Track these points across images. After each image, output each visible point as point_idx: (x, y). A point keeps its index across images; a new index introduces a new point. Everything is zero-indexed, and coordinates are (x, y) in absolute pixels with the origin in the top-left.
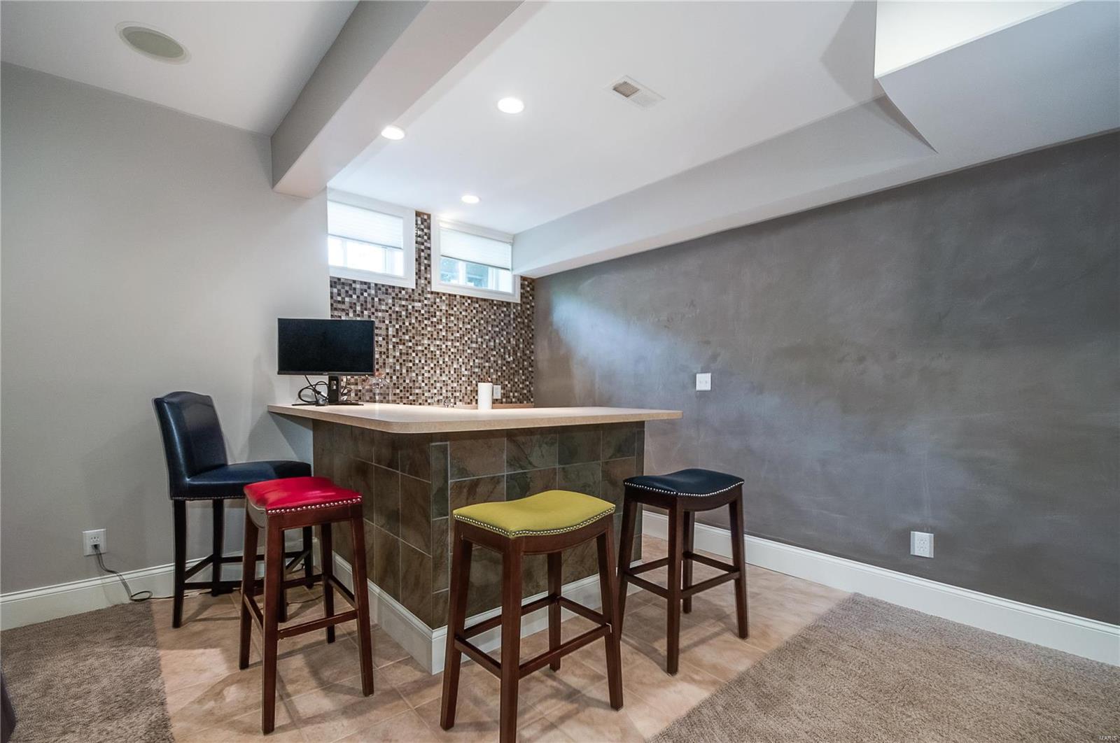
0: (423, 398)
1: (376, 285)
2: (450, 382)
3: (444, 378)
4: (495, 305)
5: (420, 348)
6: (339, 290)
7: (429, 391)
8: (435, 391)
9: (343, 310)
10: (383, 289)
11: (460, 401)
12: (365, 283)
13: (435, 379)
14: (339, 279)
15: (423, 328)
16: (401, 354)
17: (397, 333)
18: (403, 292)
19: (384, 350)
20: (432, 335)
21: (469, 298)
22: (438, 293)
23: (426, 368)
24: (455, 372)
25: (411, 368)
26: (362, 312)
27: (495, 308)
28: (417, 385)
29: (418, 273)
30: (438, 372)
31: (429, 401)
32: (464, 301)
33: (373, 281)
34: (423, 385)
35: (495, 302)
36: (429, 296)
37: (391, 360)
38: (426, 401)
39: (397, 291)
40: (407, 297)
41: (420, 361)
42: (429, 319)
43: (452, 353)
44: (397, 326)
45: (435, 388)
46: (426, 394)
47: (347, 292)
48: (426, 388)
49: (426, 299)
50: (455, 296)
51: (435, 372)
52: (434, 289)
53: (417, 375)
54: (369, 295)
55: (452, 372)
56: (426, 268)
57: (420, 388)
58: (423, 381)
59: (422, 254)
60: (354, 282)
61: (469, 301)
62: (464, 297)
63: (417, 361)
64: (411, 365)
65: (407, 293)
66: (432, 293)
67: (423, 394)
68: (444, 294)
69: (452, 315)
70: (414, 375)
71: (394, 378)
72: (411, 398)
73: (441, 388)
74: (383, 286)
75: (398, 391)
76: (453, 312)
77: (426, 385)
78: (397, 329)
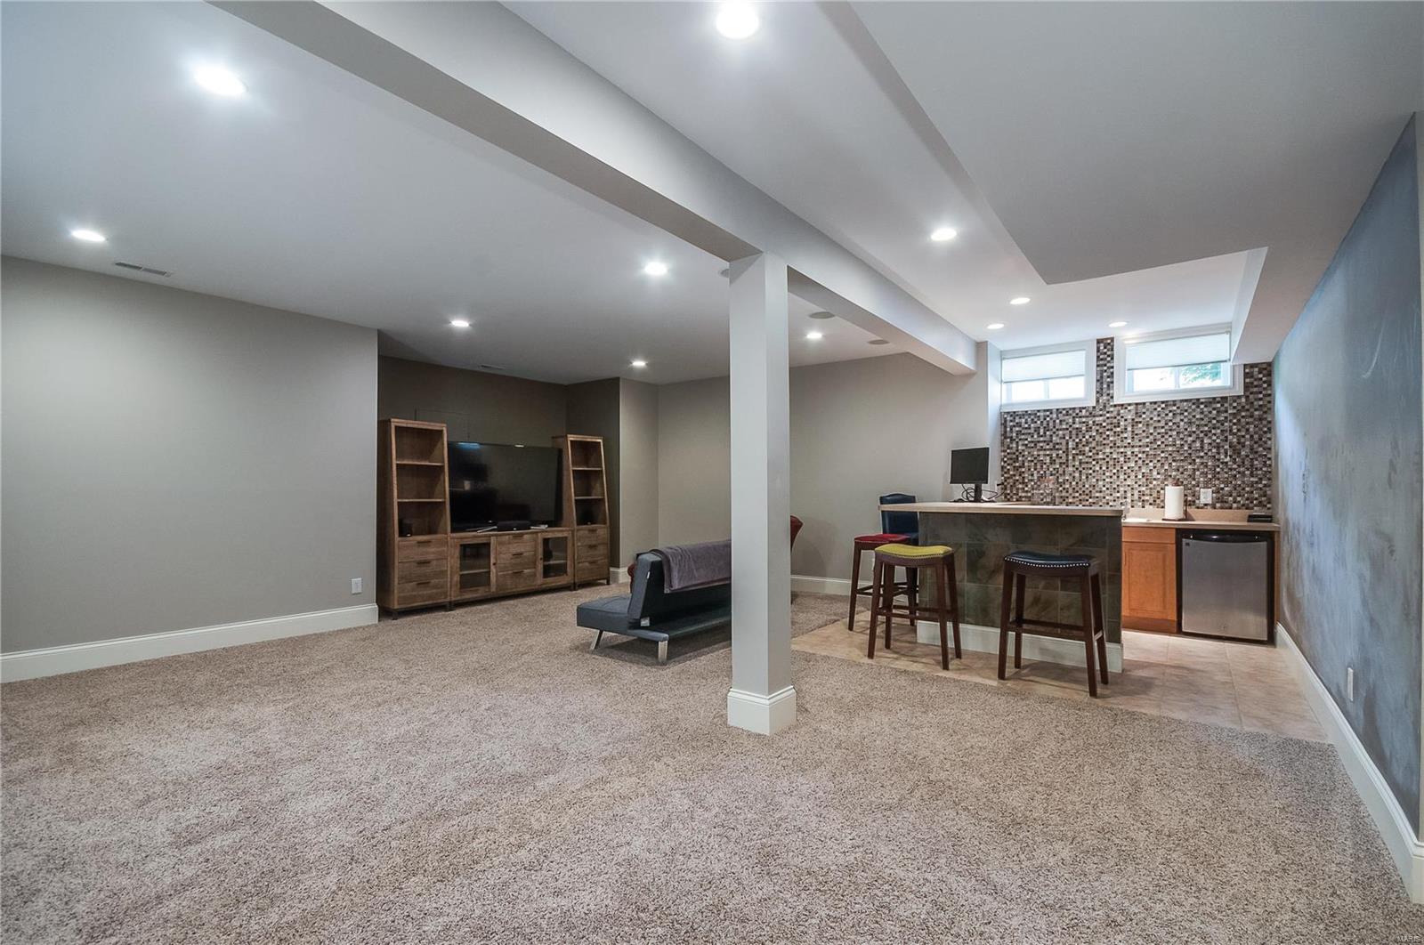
0: (1104, 501)
1: (1057, 410)
2: (1137, 486)
3: (1128, 482)
4: (1202, 403)
5: (1101, 456)
6: (1026, 420)
7: (1111, 495)
8: (1118, 495)
9: (1029, 434)
10: (1064, 412)
11: (1151, 504)
12: (1048, 410)
13: (1119, 483)
14: (1026, 412)
15: (1104, 439)
16: (1080, 463)
17: (1077, 446)
18: (1084, 411)
19: (1064, 460)
20: (1115, 444)
21: (1163, 402)
22: (1122, 405)
23: (1107, 474)
24: (1143, 477)
25: (1091, 474)
26: (1045, 433)
27: (1202, 406)
28: (1097, 489)
29: (1100, 392)
30: (1122, 477)
31: (1111, 504)
32: (1156, 406)
33: (1054, 407)
34: (1104, 489)
35: (1202, 400)
36: (1112, 409)
37: (1071, 469)
38: (1108, 504)
39: (1077, 411)
40: (1088, 414)
41: (1101, 468)
42: (1112, 430)
43: (1140, 458)
44: (1077, 440)
45: (1118, 492)
46: (1107, 498)
47: (1032, 420)
48: (1108, 492)
49: (1108, 412)
50: (1144, 404)
51: (1118, 477)
52: (1116, 401)
53: (1097, 480)
54: (1051, 419)
55: (1140, 477)
56: (1108, 386)
57: (1101, 492)
58: (1104, 486)
59: (1105, 374)
60: (1039, 411)
61: (1163, 406)
62: (1155, 403)
63: (1098, 468)
64: (1091, 471)
65: (1087, 411)
66: (1115, 406)
67: (1104, 498)
68: (1130, 405)
69: (1140, 422)
70: (1094, 480)
71: (1074, 483)
72: (1090, 500)
73: (1125, 492)
74: (1064, 409)
75: (1077, 495)
76: (1140, 420)
77: (1108, 489)
78: (1077, 443)
